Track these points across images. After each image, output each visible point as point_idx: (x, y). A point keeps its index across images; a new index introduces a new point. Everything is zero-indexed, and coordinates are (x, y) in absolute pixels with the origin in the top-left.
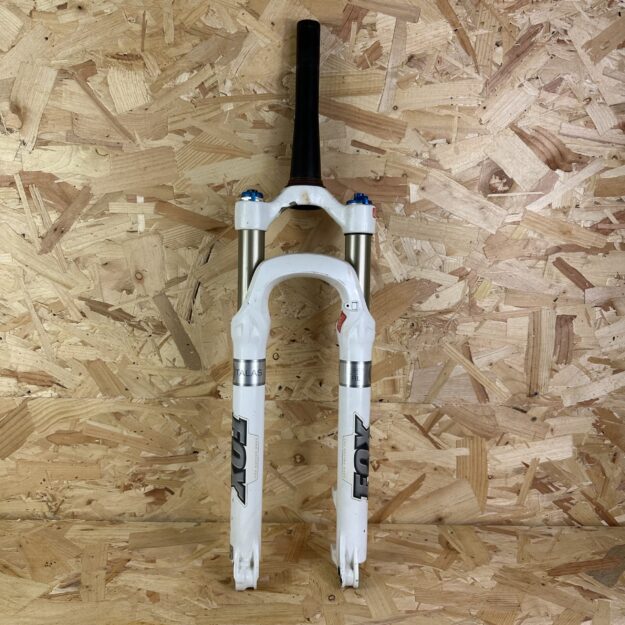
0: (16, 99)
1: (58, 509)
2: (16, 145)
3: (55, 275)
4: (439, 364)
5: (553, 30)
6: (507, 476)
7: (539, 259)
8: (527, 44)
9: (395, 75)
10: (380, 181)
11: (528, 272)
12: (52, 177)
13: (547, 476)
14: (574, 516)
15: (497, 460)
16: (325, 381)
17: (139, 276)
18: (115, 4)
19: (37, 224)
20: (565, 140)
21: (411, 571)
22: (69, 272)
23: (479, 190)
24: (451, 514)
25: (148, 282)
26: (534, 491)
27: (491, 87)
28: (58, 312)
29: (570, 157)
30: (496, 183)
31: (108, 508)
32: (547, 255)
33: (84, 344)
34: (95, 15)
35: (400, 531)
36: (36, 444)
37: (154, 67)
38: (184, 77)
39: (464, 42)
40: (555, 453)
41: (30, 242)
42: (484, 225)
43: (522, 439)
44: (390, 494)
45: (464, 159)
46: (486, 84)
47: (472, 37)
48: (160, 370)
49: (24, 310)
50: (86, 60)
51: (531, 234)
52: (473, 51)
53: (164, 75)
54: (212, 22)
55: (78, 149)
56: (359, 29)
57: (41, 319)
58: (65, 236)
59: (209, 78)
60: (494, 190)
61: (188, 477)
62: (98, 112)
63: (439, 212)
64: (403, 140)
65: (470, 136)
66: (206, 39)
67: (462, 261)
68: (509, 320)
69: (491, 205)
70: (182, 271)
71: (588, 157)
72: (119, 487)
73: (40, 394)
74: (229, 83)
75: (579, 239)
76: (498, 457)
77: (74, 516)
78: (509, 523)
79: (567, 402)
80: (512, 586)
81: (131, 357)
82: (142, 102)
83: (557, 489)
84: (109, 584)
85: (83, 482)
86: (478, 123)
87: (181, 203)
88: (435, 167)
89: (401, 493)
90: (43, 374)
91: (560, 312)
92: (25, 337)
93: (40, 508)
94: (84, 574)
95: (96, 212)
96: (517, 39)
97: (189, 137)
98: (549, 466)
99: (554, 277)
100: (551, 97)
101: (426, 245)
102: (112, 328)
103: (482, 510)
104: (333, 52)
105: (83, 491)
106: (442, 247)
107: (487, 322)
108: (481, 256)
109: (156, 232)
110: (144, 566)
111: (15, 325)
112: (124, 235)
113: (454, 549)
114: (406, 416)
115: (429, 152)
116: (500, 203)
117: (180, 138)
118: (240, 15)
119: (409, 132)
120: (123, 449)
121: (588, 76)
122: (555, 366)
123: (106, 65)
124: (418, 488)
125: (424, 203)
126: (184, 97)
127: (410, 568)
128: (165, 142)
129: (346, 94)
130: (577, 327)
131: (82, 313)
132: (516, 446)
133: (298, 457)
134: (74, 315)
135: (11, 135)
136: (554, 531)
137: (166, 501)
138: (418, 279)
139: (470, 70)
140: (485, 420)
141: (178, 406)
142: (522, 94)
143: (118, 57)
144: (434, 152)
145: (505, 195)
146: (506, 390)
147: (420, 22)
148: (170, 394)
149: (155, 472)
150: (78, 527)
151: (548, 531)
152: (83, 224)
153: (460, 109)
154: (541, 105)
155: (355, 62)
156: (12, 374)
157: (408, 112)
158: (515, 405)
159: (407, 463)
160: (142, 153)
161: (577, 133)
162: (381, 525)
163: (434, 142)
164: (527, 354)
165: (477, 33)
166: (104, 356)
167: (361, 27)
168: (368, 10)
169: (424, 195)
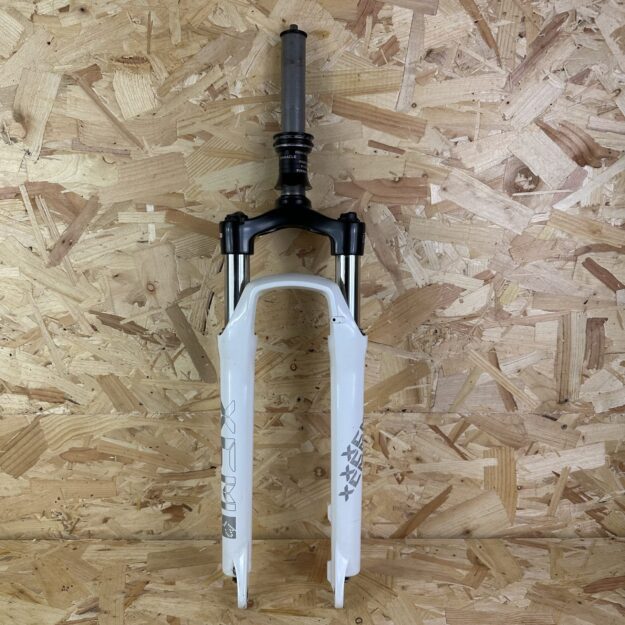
0: (20, 106)
1: (74, 527)
2: (21, 156)
3: (64, 288)
4: (464, 372)
5: (579, 18)
6: (536, 486)
7: (568, 260)
8: (552, 34)
9: (413, 71)
10: (399, 183)
11: (556, 274)
12: (58, 187)
13: (579, 486)
14: (608, 526)
15: (526, 470)
17: (151, 288)
18: (119, 5)
19: (45, 236)
20: (593, 135)
21: (441, 590)
22: (78, 284)
23: (504, 189)
24: (479, 526)
25: (159, 294)
26: (566, 501)
27: (515, 80)
28: (69, 326)
29: (599, 153)
30: (521, 182)
31: (124, 526)
32: (576, 256)
33: (96, 358)
34: (99, 17)
35: (427, 546)
36: (50, 462)
37: (160, 69)
38: (193, 80)
39: (486, 35)
40: (587, 462)
41: (37, 255)
42: (509, 227)
43: (552, 448)
44: (415, 506)
45: (488, 157)
46: (509, 78)
47: (494, 29)
48: (174, 383)
49: (34, 325)
50: (91, 64)
51: (559, 234)
52: (495, 43)
53: (171, 78)
54: (220, 21)
55: (84, 158)
56: (374, 24)
57: (51, 334)
58: (74, 248)
59: (219, 80)
60: (519, 189)
61: (206, 493)
62: (104, 119)
63: (462, 213)
64: (423, 139)
65: (494, 132)
66: (215, 39)
67: (487, 263)
68: (537, 325)
69: (517, 205)
70: (195, 281)
71: (618, 152)
72: (135, 504)
73: (52, 411)
74: (239, 85)
75: (609, 238)
76: (528, 467)
77: (90, 535)
78: (539, 535)
79: (599, 409)
80: (547, 604)
81: (145, 372)
82: (149, 107)
83: (590, 499)
84: (128, 609)
85: (99, 500)
86: (502, 119)
87: (192, 211)
88: (457, 166)
89: (426, 506)
90: (54, 390)
91: (590, 315)
92: (36, 353)
93: (55, 527)
94: (101, 598)
95: (104, 223)
96: (541, 29)
97: (198, 142)
98: (580, 475)
99: (584, 279)
100: (578, 90)
101: (449, 248)
102: (124, 342)
103: (512, 521)
104: (348, 49)
105: (99, 509)
106: (465, 250)
107: (514, 327)
108: (507, 258)
109: (168, 242)
110: (163, 588)
111: (24, 341)
112: (134, 246)
113: (483, 565)
114: (431, 427)
115: (451, 150)
116: (526, 202)
117: (190, 143)
118: (249, 13)
119: (429, 130)
120: (139, 465)
121: (618, 66)
122: (586, 372)
123: (111, 69)
124: (444, 501)
125: (445, 204)
126: (193, 101)
127: (440, 586)
128: (174, 148)
129: (363, 92)
130: (609, 330)
131: (93, 327)
132: (546, 455)
133: (319, 471)
134: (85, 329)
135: (15, 145)
136: (588, 543)
137: (184, 517)
138: (440, 283)
139: (493, 64)
140: (514, 429)
141: (194, 420)
142: (548, 86)
143: (123, 60)
144: (455, 150)
145: (531, 193)
146: (535, 398)
147: (439, 14)
148: (186, 409)
149: (171, 489)
150: (95, 547)
151: (581, 544)
152: (91, 235)
153: (482, 105)
154: (568, 98)
155: (371, 58)
156: (23, 390)
157: (427, 109)
158: (545, 413)
159: (433, 476)
160: (151, 160)
161: (606, 127)
162: (406, 540)
163: (455, 140)
164: (556, 360)
165: (499, 24)
166: (116, 370)
167: (376, 21)
168: (383, 4)
169: (447, 196)
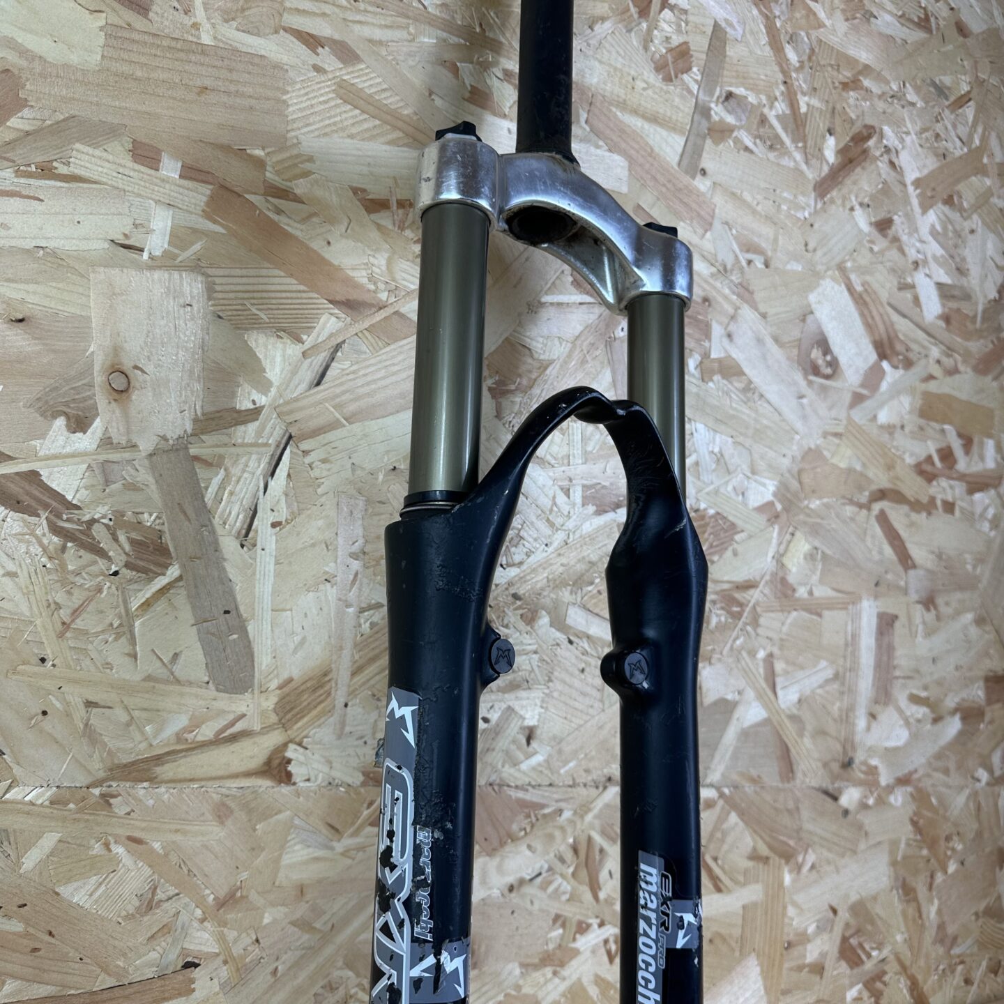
4: (730, 697)
5: (885, 142)
7: (861, 506)
8: (859, 149)
9: (706, 114)
11: (848, 527)
13: (858, 931)
15: (796, 905)
16: (538, 732)
20: (893, 316)
23: (798, 363)
26: (843, 964)
29: (897, 346)
30: (818, 358)
32: (870, 502)
39: (793, 106)
40: (866, 883)
42: (801, 429)
43: (830, 856)
46: (816, 187)
47: (803, 103)
51: (855, 463)
52: (803, 127)
56: (662, 7)
60: (816, 370)
64: (709, 234)
67: (771, 489)
68: (824, 614)
69: (812, 395)
71: (915, 352)
75: (902, 482)
79: (884, 779)
83: (869, 956)
86: (804, 248)
88: (747, 302)
91: (881, 607)
96: (850, 135)
97: (327, 59)
98: (860, 908)
99: (877, 543)
100: (881, 243)
101: (726, 446)
108: (795, 485)
109: (198, 267)
115: (742, 272)
116: (822, 395)
117: (306, 54)
119: (718, 224)
122: (874, 709)
125: (727, 362)
128: (268, 47)
129: (635, 112)
130: (899, 636)
132: (822, 873)
140: (786, 820)
142: (853, 222)
144: (748, 273)
145: (828, 382)
146: (816, 754)
155: (653, 60)
158: (826, 787)
163: (749, 257)
169: (731, 349)
